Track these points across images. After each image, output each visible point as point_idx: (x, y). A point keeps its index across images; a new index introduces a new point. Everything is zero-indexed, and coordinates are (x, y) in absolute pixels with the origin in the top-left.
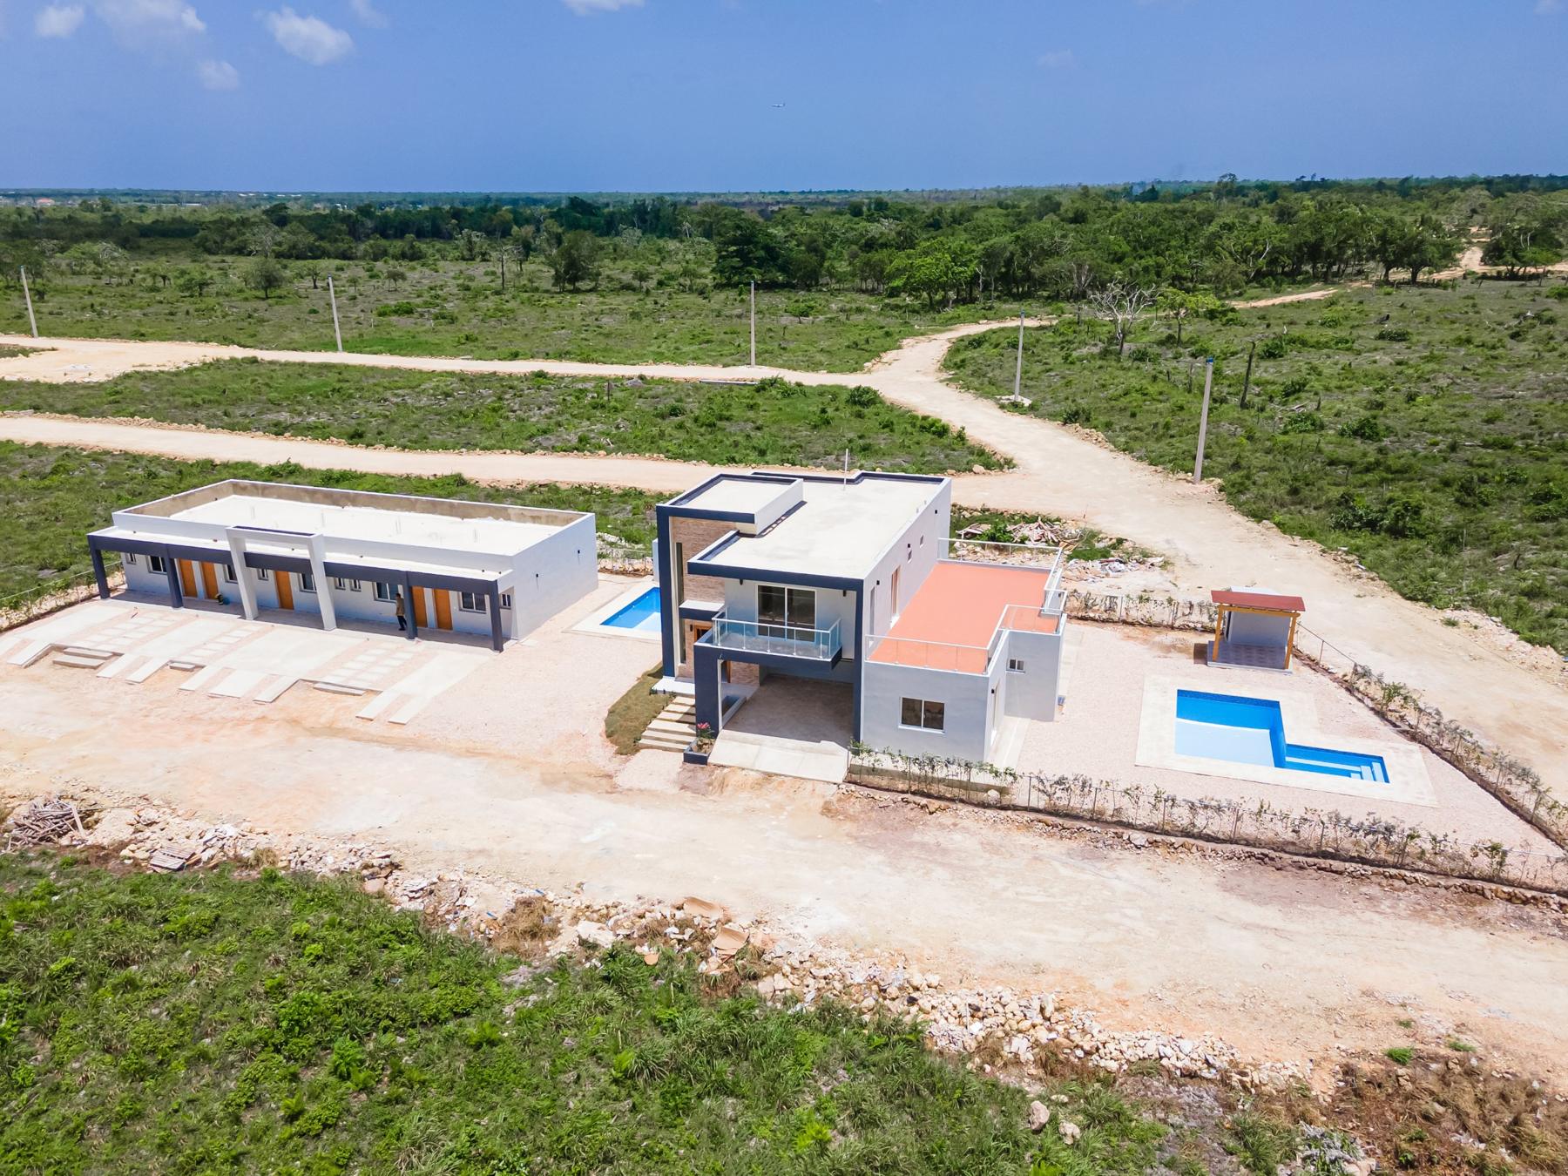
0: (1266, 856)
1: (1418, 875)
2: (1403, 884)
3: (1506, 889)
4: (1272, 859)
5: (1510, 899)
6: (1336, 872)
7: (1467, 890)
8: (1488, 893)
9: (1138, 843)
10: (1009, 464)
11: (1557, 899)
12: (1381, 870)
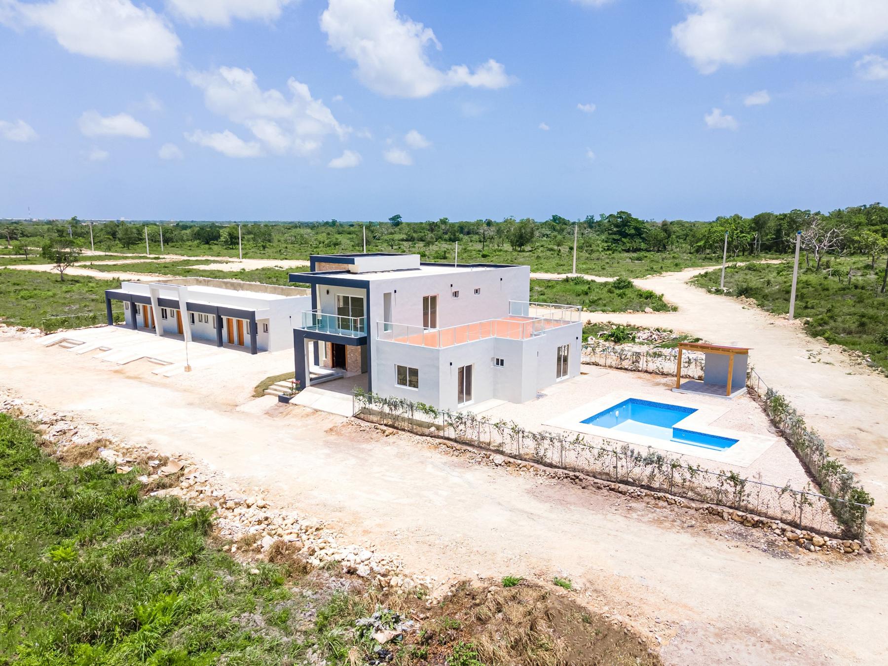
0: (577, 477)
1: (676, 498)
2: (665, 504)
3: (740, 513)
4: (581, 480)
5: (743, 522)
6: (620, 492)
7: (711, 512)
8: (725, 515)
9: (497, 462)
10: (675, 309)
11: (781, 525)
12: (653, 493)
